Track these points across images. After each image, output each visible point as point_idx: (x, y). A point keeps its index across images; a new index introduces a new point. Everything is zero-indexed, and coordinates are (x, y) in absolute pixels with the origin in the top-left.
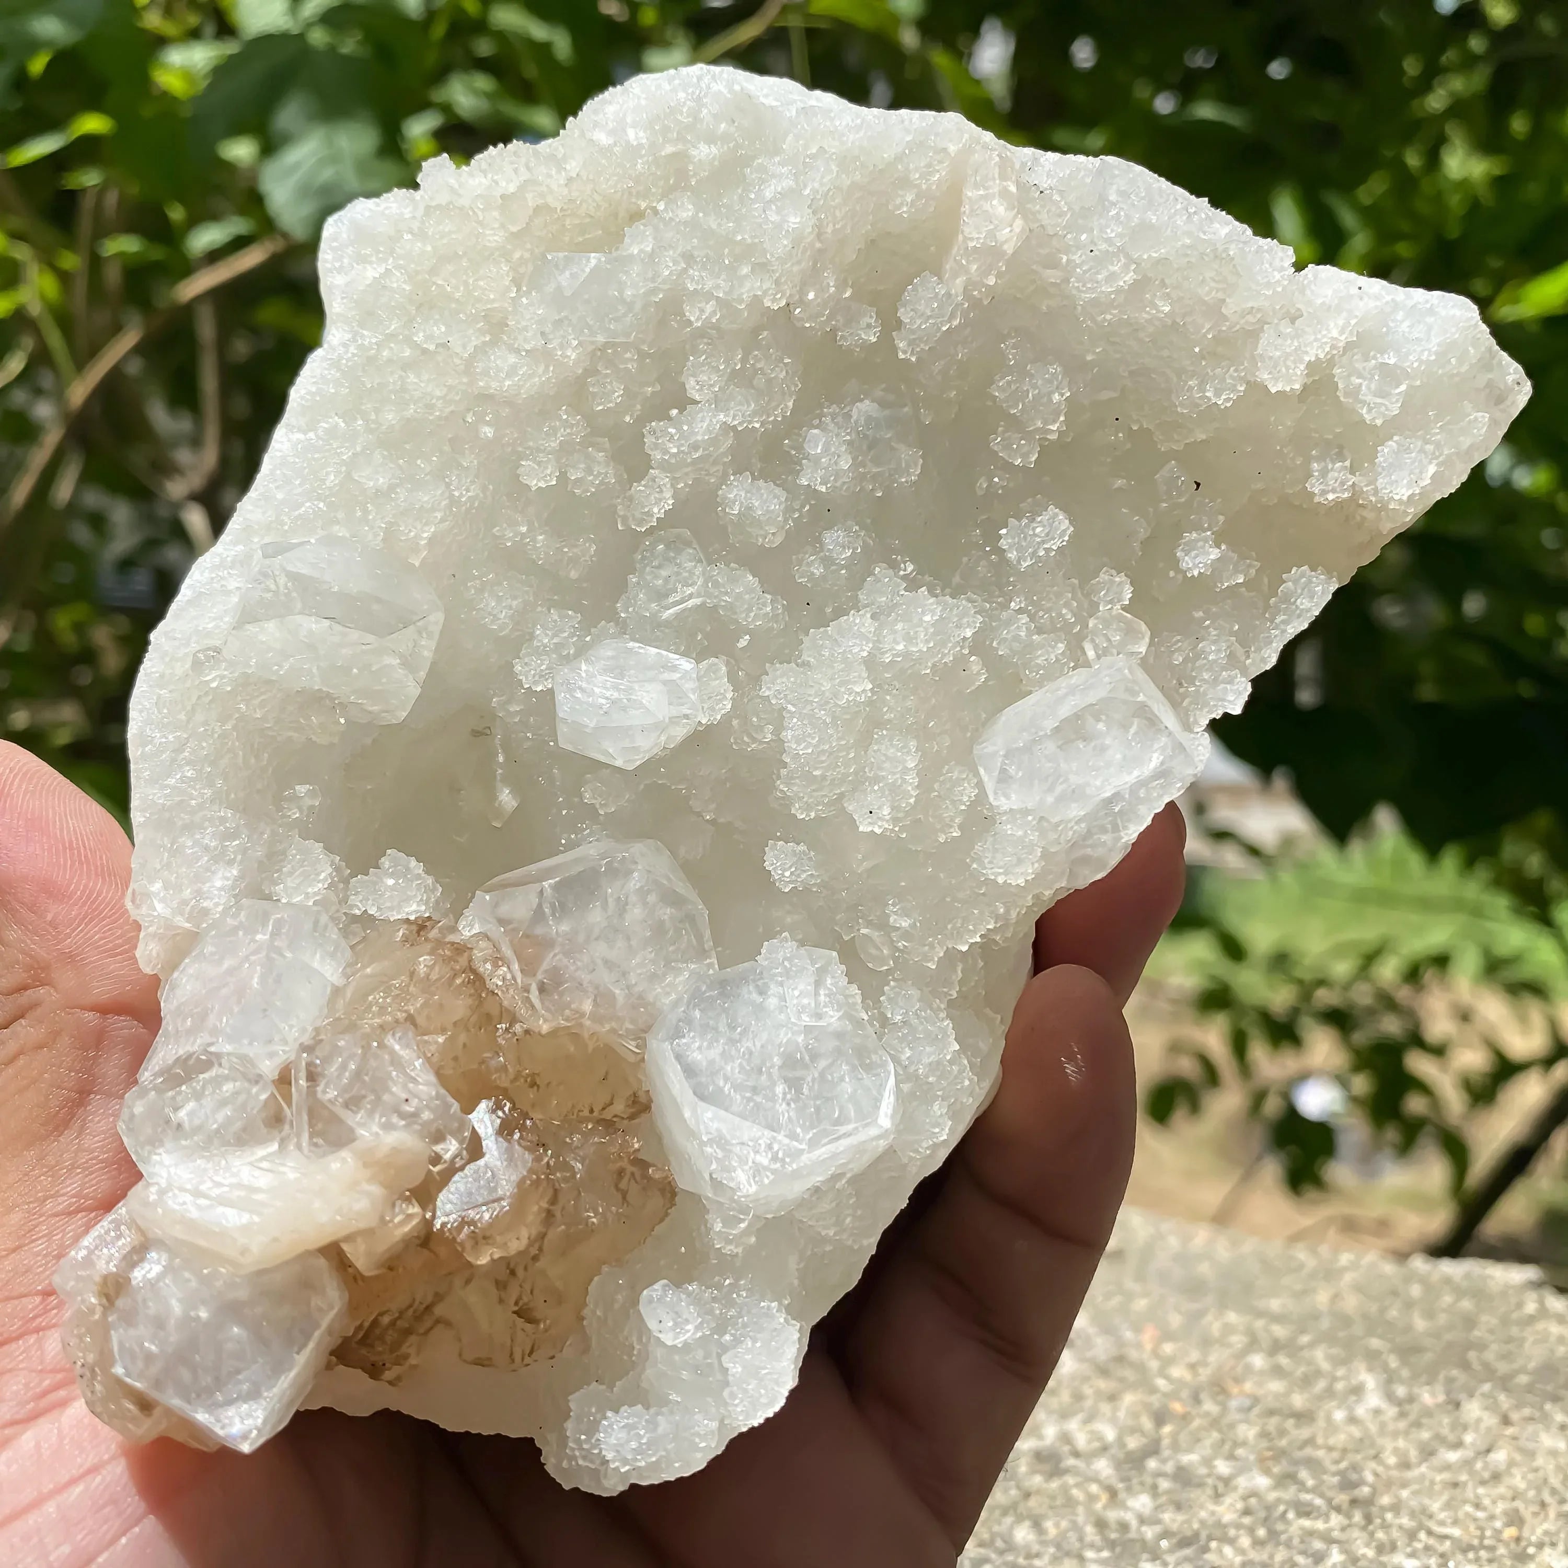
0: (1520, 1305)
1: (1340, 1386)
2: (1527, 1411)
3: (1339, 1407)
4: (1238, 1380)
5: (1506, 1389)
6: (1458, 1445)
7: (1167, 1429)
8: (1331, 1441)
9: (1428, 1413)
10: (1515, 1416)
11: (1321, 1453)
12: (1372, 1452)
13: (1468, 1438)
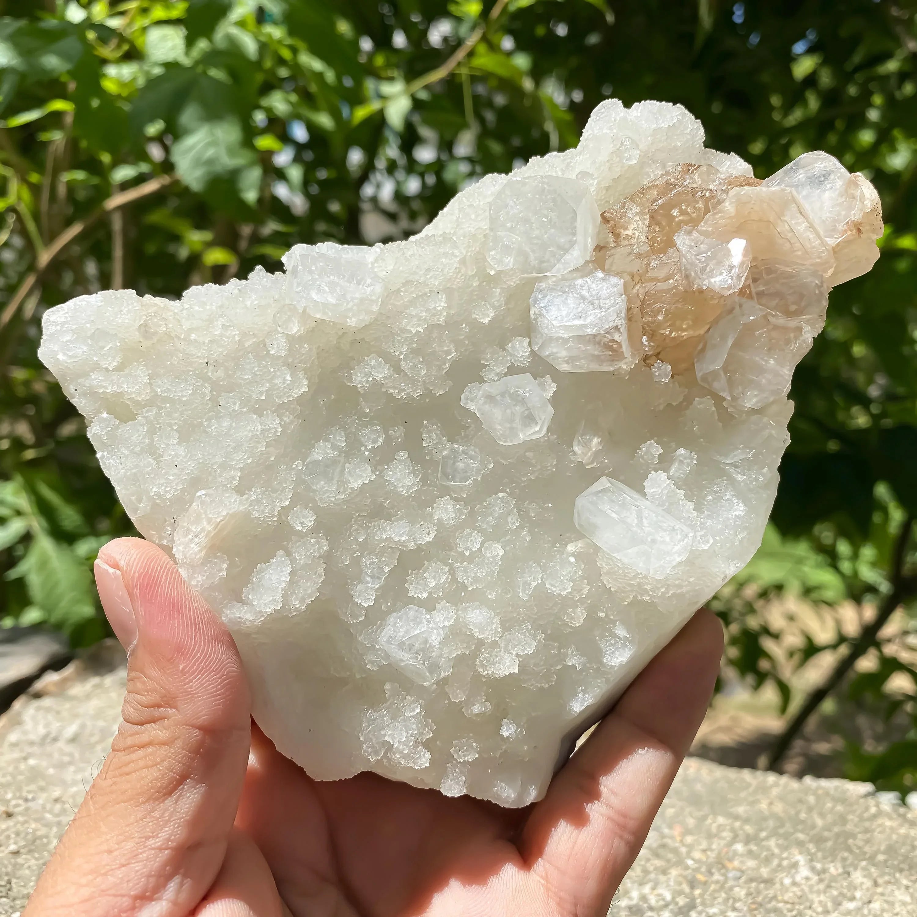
0: (867, 809)
1: (785, 863)
2: (887, 878)
3: (787, 876)
4: (731, 860)
5: (874, 865)
6: (853, 899)
7: (697, 892)
8: (786, 898)
9: (834, 879)
10: (880, 881)
11: (781, 905)
12: (808, 904)
13: (858, 894)
